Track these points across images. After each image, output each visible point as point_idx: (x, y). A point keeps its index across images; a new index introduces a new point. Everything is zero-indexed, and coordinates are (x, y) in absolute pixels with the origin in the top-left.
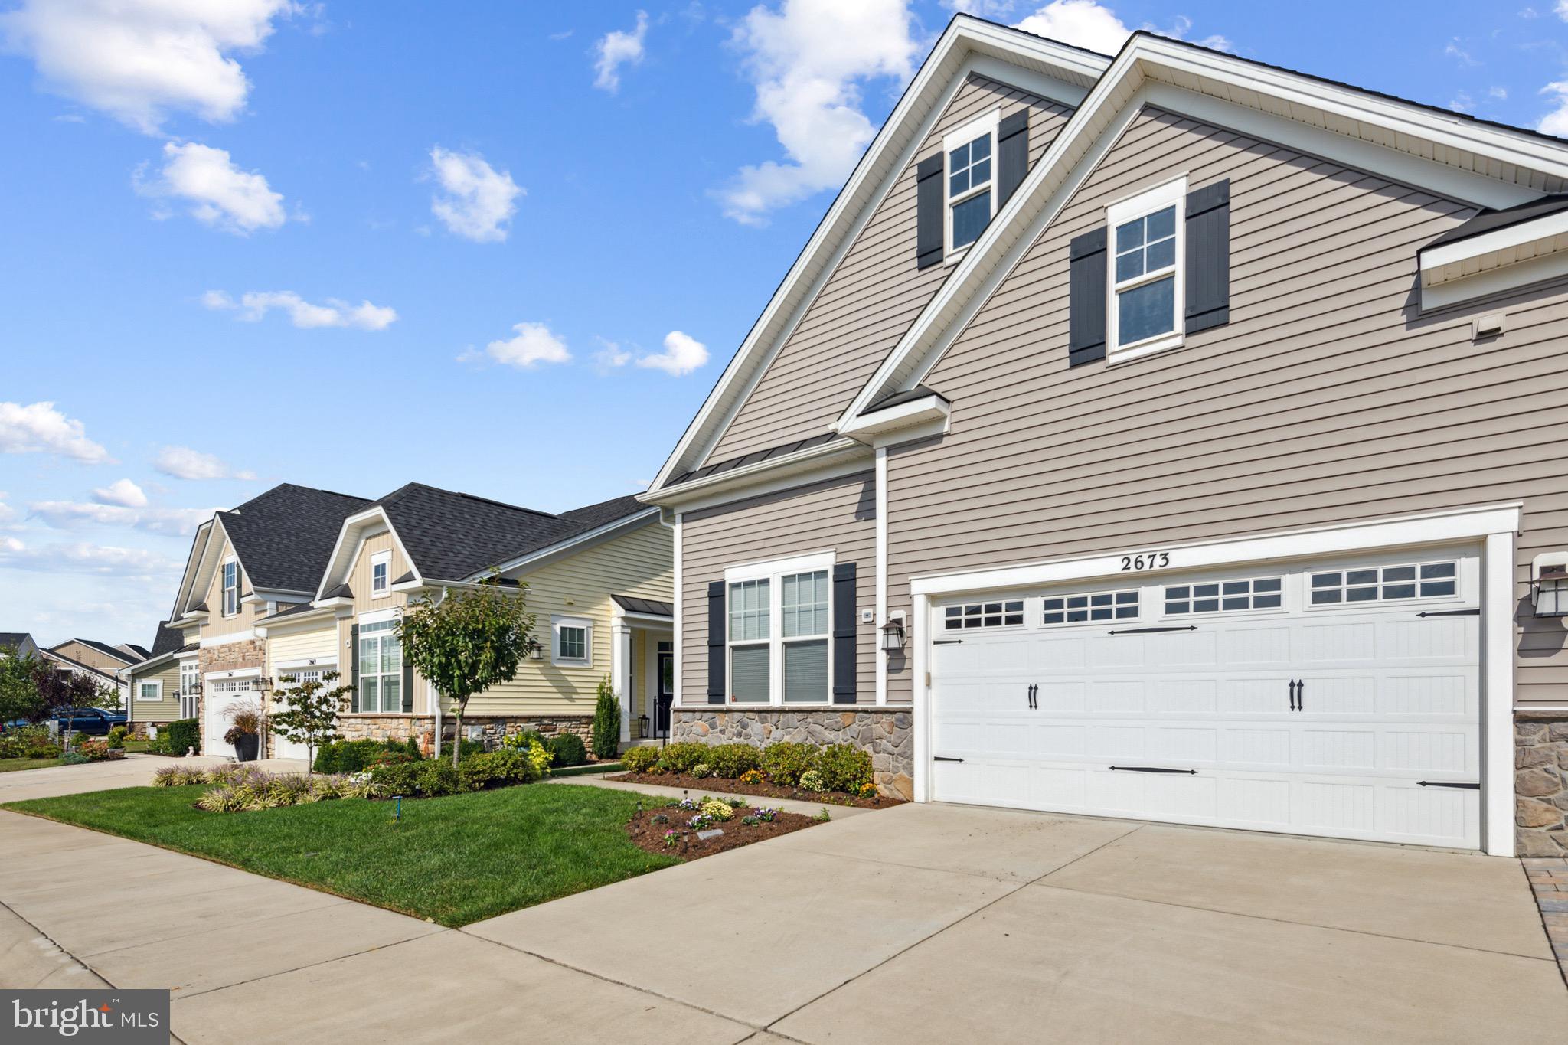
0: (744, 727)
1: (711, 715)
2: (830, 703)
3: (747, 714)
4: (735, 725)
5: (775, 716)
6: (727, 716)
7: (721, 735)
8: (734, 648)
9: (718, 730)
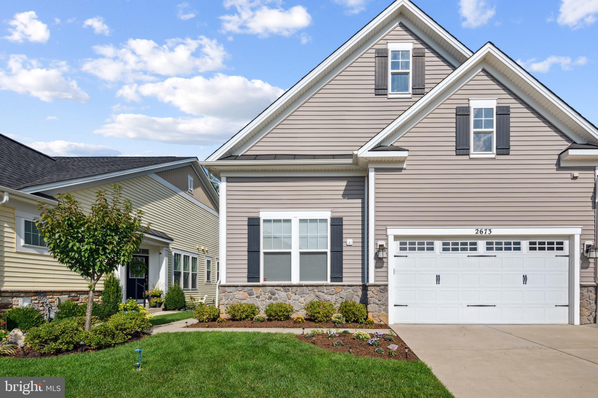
0: (273, 294)
1: (249, 288)
2: (329, 282)
3: (275, 288)
4: (266, 293)
5: (294, 289)
6: (261, 289)
7: (256, 299)
8: (265, 253)
9: (255, 296)
